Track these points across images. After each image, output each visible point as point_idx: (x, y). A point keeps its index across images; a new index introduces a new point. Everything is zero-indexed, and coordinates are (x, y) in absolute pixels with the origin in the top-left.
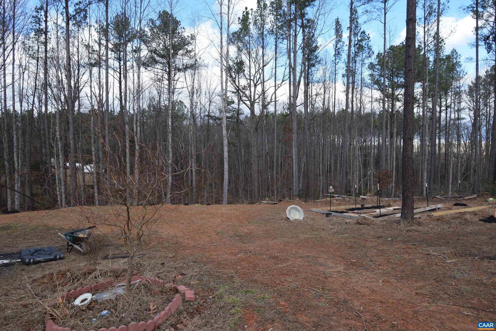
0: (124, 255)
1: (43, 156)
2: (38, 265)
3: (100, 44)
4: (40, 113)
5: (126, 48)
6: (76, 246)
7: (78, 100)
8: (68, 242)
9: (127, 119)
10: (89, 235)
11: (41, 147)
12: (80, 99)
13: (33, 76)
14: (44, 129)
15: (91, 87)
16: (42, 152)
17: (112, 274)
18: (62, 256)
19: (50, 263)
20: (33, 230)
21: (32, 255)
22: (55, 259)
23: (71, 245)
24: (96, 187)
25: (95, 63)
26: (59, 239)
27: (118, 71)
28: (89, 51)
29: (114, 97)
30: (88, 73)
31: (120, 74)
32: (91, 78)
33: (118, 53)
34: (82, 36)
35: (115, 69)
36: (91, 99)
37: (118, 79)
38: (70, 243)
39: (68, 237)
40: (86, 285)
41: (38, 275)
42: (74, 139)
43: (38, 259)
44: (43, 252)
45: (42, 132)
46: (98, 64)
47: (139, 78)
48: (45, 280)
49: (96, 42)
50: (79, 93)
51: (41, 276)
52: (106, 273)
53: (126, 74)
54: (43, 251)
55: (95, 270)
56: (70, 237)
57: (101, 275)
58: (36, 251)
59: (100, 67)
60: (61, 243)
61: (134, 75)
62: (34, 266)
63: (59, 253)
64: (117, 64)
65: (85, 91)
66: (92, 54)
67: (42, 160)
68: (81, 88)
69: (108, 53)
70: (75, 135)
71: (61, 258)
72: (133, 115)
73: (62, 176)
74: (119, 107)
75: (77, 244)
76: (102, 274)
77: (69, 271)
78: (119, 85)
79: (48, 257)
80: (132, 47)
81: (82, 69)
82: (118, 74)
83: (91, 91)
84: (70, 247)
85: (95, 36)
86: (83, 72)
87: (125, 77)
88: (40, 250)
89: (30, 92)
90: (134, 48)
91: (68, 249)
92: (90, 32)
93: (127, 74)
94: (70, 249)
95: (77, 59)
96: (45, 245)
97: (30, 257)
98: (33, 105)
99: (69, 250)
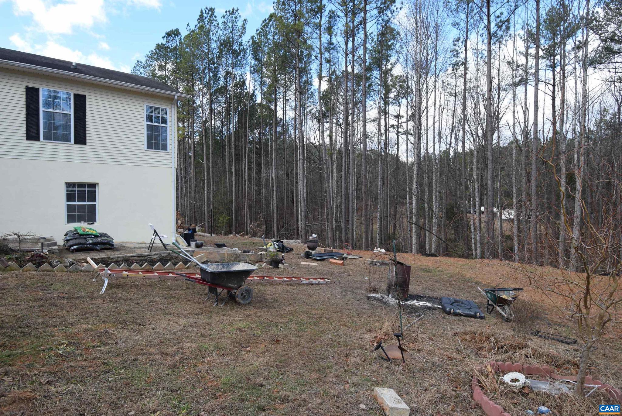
0: (562, 339)
1: (458, 198)
2: (458, 318)
3: (527, 55)
4: (455, 152)
5: (564, 46)
6: (498, 308)
7: (497, 132)
8: (488, 301)
9: (563, 147)
10: (515, 298)
11: (456, 189)
12: (500, 129)
13: (450, 114)
14: (459, 170)
15: (514, 112)
16: (456, 195)
17: (549, 360)
18: (482, 315)
19: (469, 319)
20: (450, 277)
21: (451, 304)
22: (474, 316)
23: (492, 305)
24: (516, 238)
25: (520, 81)
26: (478, 294)
27: (552, 82)
28: (512, 68)
29: (545, 119)
30: (510, 96)
31: (554, 86)
32: (514, 100)
33: (552, 58)
34: (505, 52)
35: (547, 81)
36: (514, 128)
37: (551, 94)
38: (491, 302)
39: (489, 295)
40: (516, 362)
41: (460, 329)
42: (493, 178)
43: (458, 311)
44: (463, 305)
45: (458, 173)
46: (524, 81)
47: (584, 85)
48: (468, 337)
49: (522, 53)
50: (498, 122)
51: (462, 330)
52: (541, 355)
53: (564, 84)
54: (462, 303)
55: (525, 346)
56: (491, 296)
57: (533, 355)
58: (456, 301)
59: (526, 84)
60: (479, 300)
61: (576, 82)
62: (454, 318)
63: (479, 310)
64: (549, 74)
65: (506, 119)
66: (516, 70)
67: (456, 204)
68: (500, 116)
69: (538, 63)
70: (493, 173)
71: (481, 318)
72: (572, 140)
73: (477, 222)
74: (551, 131)
75: (498, 306)
76: (536, 356)
77: (493, 335)
78: (551, 102)
79: (467, 312)
80: (575, 43)
81: (503, 94)
82: (551, 87)
83: (514, 117)
84: (490, 307)
85: (521, 46)
86: (504, 96)
87: (563, 89)
88: (459, 302)
89: (448, 131)
90: (577, 43)
91: (488, 308)
92: (514, 43)
93: (566, 83)
94: (491, 310)
95: (497, 83)
96: (463, 296)
97: (451, 306)
98: (450, 145)
99: (489, 311)
